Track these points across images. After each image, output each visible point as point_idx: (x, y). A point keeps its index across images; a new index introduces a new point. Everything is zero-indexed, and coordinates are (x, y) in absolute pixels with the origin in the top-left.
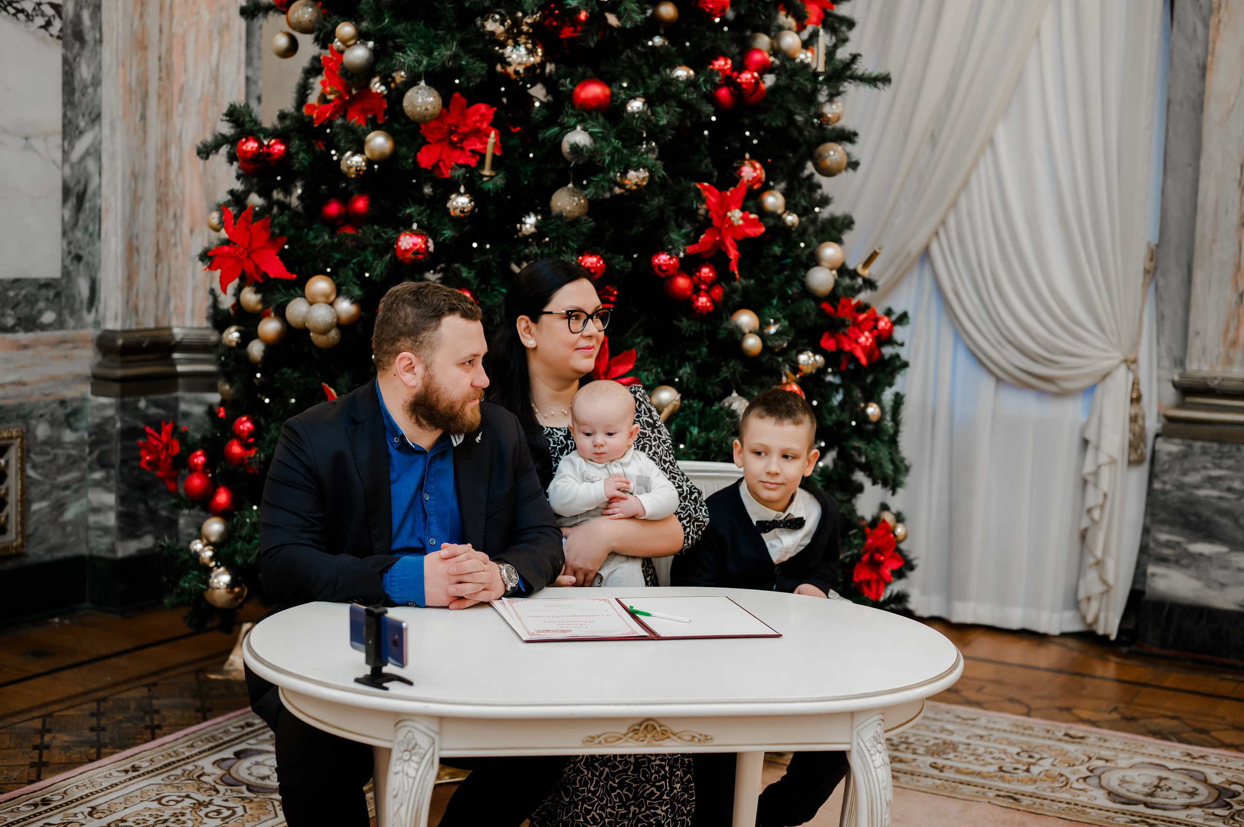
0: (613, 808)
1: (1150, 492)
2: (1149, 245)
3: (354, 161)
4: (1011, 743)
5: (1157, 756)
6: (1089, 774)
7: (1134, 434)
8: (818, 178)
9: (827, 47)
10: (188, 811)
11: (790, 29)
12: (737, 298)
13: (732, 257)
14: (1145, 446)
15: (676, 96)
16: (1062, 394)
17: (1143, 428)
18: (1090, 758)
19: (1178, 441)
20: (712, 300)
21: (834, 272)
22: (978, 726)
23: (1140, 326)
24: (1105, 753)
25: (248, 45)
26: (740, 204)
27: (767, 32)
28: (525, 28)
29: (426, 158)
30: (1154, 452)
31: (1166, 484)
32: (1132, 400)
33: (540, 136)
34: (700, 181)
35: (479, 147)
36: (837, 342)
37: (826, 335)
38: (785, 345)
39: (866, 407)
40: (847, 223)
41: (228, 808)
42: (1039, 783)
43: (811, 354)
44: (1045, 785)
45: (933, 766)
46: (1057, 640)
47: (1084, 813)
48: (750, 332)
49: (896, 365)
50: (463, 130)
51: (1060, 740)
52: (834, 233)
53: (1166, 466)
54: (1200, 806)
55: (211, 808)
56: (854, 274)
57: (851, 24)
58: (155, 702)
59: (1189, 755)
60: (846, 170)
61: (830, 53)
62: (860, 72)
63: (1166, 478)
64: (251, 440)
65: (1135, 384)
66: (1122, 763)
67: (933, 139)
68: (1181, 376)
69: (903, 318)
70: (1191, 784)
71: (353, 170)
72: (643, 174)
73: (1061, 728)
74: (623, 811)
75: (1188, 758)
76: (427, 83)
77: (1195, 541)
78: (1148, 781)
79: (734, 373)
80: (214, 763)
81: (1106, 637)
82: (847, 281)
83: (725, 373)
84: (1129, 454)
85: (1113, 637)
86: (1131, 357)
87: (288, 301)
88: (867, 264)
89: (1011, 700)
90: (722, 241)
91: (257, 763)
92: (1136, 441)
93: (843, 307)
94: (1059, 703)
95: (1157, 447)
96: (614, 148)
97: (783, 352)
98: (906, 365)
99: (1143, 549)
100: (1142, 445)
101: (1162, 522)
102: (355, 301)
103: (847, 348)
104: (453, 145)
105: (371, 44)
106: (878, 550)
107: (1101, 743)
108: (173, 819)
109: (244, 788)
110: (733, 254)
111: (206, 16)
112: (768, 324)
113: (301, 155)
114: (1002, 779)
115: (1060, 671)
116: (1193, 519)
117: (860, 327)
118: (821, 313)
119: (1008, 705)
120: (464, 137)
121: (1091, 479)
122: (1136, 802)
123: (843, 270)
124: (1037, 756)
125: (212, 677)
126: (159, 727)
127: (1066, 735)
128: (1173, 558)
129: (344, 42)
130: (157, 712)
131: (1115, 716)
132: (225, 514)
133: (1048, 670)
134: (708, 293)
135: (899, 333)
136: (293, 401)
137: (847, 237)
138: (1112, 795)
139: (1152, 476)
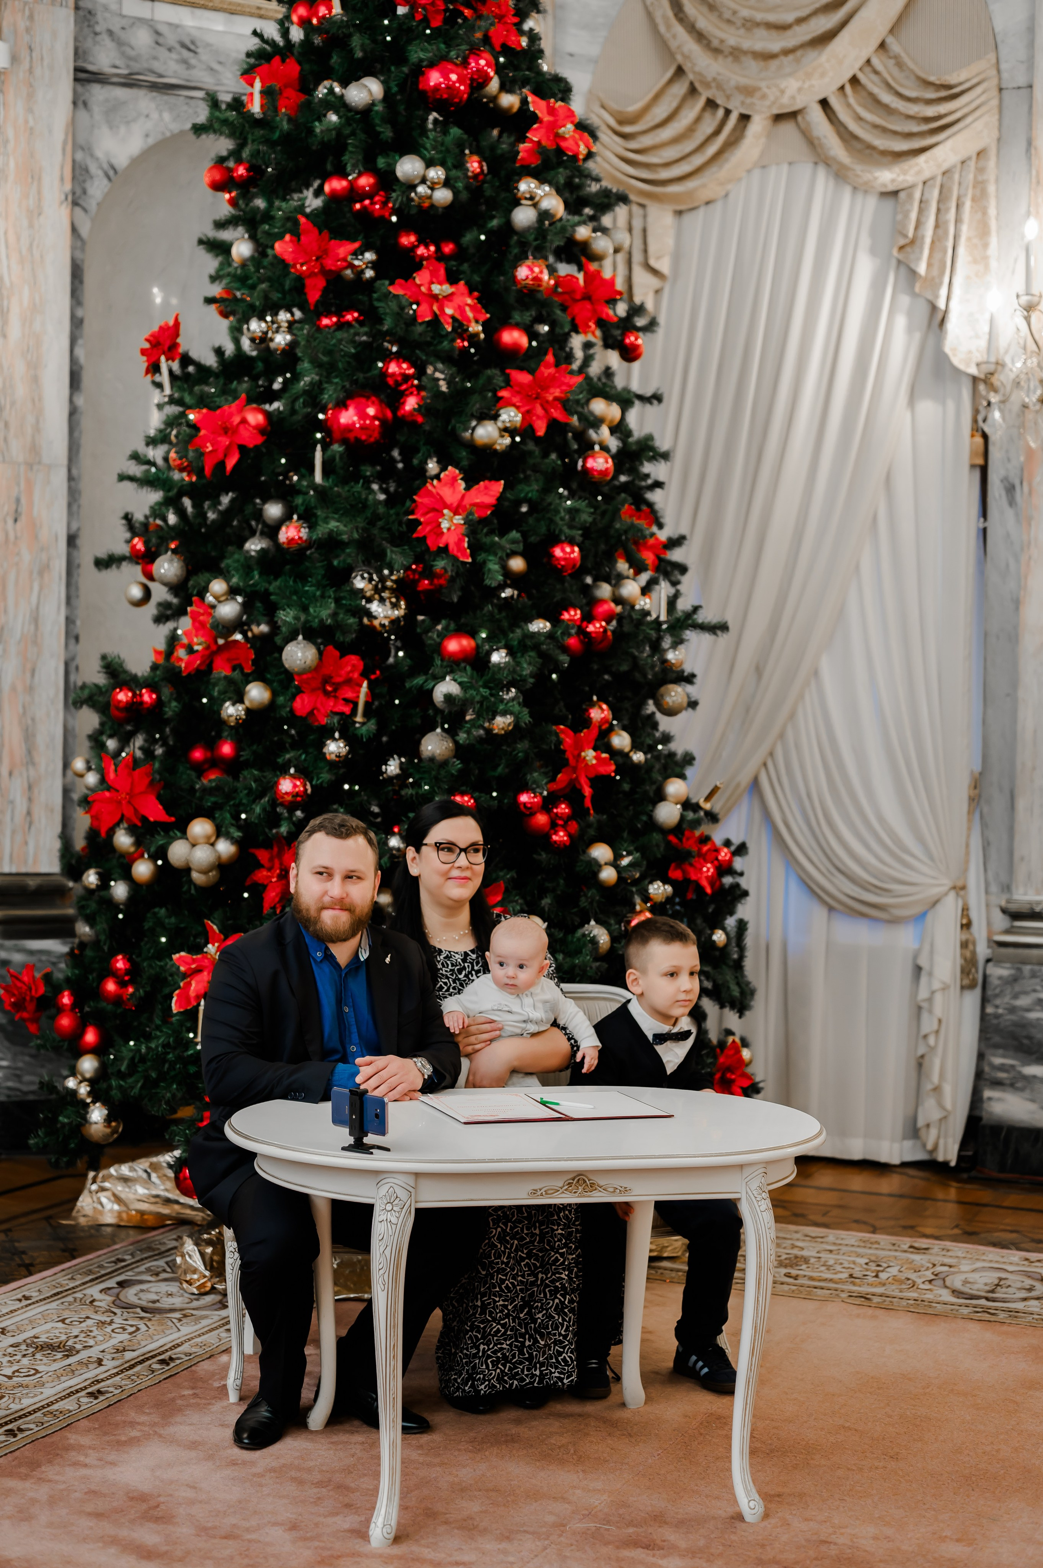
0: (523, 1276)
1: (983, 1017)
2: (972, 772)
3: (232, 711)
4: (859, 1255)
5: (997, 1262)
6: (933, 1277)
7: (965, 959)
8: (659, 716)
9: (668, 597)
10: (94, 1329)
11: (628, 578)
12: (592, 832)
13: (587, 794)
14: (977, 971)
15: (536, 647)
16: (895, 921)
17: (974, 953)
18: (934, 1265)
19: (1008, 965)
20: (569, 835)
21: (679, 806)
22: (827, 1243)
23: (967, 854)
24: (947, 1261)
25: (69, 585)
26: (592, 744)
27: (608, 580)
28: (389, 584)
29: (301, 705)
30: (985, 977)
31: (997, 1008)
32: (962, 926)
33: (408, 685)
34: (557, 724)
35: (350, 695)
36: (684, 872)
37: (673, 865)
38: (638, 875)
39: (712, 934)
40: (689, 759)
41: (132, 1326)
42: (888, 1286)
43: (660, 884)
44: (894, 1287)
45: (788, 1275)
46: (899, 1170)
47: (930, 1307)
48: (606, 864)
49: (738, 894)
50: (338, 680)
51: (905, 1251)
52: (677, 770)
53: (997, 991)
54: (1038, 1299)
55: (114, 1326)
56: (696, 807)
57: (683, 569)
58: (17, 1244)
59: (1027, 1259)
60: (686, 709)
61: (672, 603)
62: (700, 621)
63: (998, 1002)
64: (127, 978)
65: (965, 910)
66: (965, 1267)
67: (759, 671)
68: (1008, 901)
69: (742, 850)
70: (1028, 1282)
71: (233, 719)
72: (509, 719)
73: (906, 1242)
74: (532, 1279)
75: (1026, 1263)
76: (304, 638)
77: (1028, 1064)
78: (989, 1281)
79: (591, 903)
80: (101, 1291)
81: (946, 1164)
82: (690, 815)
83: (583, 903)
84: (962, 980)
85: (953, 1164)
86: (960, 884)
87: (169, 844)
88: (708, 799)
89: (857, 1221)
90: (577, 779)
91: (142, 1291)
92: (968, 965)
93: (688, 839)
94: (902, 1223)
95: (988, 972)
96: (482, 696)
97: (636, 882)
98: (746, 894)
99: (979, 1075)
100: (973, 970)
101: (996, 1046)
102: (234, 841)
103: (694, 877)
104: (327, 693)
105: (240, 599)
106: (729, 1069)
107: (944, 1253)
108: (83, 1335)
109: (139, 1310)
110: (587, 791)
111: (26, 557)
112: (622, 857)
113: (174, 704)
114: (854, 1284)
115: (901, 1196)
116: (1026, 1041)
117: (704, 858)
118: (668, 843)
119: (854, 1225)
120: (337, 687)
121: (925, 1005)
122: (978, 1298)
123: (688, 805)
124: (885, 1265)
125: (64, 1222)
126: (32, 1265)
127: (911, 1247)
128: (1008, 1082)
129: (216, 598)
130: (24, 1253)
131: (956, 1231)
132: (98, 1051)
133: (890, 1195)
134: (564, 827)
135: (738, 863)
136: (163, 940)
137: (689, 772)
138: (955, 1292)
139: (984, 1001)
